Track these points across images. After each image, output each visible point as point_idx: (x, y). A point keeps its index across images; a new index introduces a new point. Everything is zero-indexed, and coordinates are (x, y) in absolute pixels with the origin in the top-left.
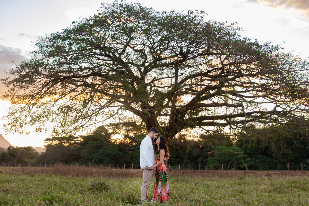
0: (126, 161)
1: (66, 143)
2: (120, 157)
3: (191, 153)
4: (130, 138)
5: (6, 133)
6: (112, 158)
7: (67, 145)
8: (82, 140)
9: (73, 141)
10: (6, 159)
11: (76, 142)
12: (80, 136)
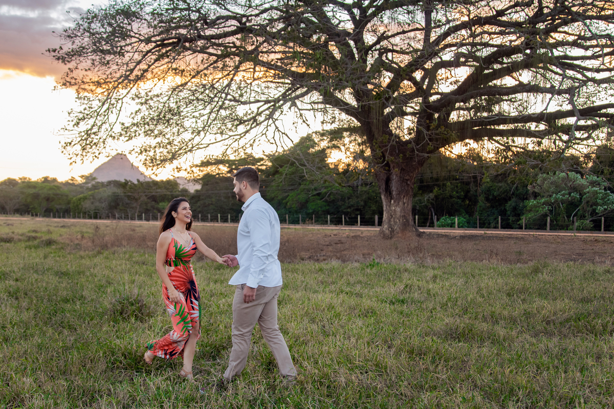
0: (352, 206)
2: (343, 199)
3: (488, 191)
5: (71, 161)
6: (326, 201)
8: (270, 164)
9: (255, 165)
10: (121, 204)
11: (260, 167)
12: (267, 156)
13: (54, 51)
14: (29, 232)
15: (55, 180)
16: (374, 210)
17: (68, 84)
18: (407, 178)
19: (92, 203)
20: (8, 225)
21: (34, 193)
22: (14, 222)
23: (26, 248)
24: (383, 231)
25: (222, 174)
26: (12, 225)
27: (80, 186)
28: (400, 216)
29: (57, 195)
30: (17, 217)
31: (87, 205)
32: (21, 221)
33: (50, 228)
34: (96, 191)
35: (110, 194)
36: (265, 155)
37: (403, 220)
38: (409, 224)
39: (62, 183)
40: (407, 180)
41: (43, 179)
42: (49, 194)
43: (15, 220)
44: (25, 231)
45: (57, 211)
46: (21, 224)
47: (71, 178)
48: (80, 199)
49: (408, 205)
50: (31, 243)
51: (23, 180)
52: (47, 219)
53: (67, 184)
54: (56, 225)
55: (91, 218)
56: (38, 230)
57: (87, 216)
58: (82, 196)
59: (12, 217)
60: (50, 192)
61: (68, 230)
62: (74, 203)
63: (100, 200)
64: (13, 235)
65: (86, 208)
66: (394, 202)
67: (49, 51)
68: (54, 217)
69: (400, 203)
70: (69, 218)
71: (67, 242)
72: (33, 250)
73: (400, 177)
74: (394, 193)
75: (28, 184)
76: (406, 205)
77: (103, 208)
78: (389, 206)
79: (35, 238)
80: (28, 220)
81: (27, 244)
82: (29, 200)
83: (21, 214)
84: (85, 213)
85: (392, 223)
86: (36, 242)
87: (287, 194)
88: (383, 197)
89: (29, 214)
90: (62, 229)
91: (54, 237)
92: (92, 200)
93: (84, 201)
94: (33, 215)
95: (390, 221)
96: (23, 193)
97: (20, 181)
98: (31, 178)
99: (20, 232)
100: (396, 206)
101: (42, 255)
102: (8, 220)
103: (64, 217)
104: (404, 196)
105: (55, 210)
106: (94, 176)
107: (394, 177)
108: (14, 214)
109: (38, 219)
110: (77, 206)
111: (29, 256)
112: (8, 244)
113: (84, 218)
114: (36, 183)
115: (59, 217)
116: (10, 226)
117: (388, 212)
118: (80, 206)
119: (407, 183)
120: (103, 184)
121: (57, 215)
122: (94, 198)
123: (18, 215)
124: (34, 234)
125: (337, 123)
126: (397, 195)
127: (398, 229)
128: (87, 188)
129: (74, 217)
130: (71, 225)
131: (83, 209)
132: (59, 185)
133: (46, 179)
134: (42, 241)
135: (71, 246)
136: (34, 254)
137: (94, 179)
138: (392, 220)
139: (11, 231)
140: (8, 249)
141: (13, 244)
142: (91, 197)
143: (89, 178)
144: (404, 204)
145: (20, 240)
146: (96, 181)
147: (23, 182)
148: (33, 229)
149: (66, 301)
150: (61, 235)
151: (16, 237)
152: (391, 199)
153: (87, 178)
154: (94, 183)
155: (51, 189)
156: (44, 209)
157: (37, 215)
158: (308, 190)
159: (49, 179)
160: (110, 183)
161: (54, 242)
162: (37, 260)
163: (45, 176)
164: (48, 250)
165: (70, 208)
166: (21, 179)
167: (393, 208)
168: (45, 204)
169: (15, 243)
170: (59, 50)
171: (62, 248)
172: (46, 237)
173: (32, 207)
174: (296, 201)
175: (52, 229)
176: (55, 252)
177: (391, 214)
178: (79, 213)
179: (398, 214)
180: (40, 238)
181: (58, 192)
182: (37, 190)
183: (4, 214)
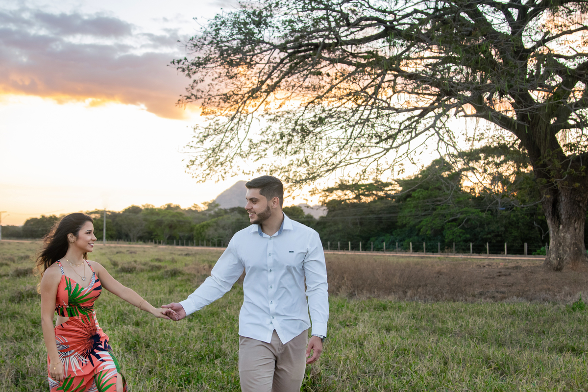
0: (493, 231)
1: (368, 196)
2: (482, 225)
4: (505, 181)
6: (463, 228)
7: (369, 199)
8: (400, 189)
9: (383, 190)
11: (389, 192)
12: (396, 181)
13: (179, 62)
14: (152, 261)
15: (177, 207)
16: (515, 237)
17: (193, 97)
18: (579, 199)
19: (216, 230)
20: (131, 253)
21: (158, 220)
22: (137, 249)
23: (149, 279)
24: (550, 261)
25: (349, 199)
26: (135, 253)
27: (203, 213)
28: (571, 244)
29: (179, 222)
30: (140, 244)
31: (210, 232)
32: (144, 248)
33: (174, 256)
34: (221, 218)
35: (234, 220)
36: (394, 180)
37: (574, 248)
38: (581, 253)
39: (185, 210)
40: (579, 202)
41: (166, 207)
42: (172, 221)
43: (139, 248)
44: (148, 259)
45: (180, 238)
46: (144, 251)
47: (193, 205)
48: (203, 226)
49: (580, 230)
50: (154, 274)
51: (146, 207)
52: (170, 247)
53: (190, 210)
54: (179, 253)
55: (214, 245)
56: (162, 258)
57: (210, 243)
58: (205, 223)
59: (136, 244)
60: (174, 219)
61: (194, 258)
62: (197, 230)
63: (224, 228)
64: (135, 265)
65: (209, 236)
66: (564, 227)
67: (173, 62)
68: (178, 244)
69: (571, 229)
70: (192, 245)
71: (193, 272)
72: (156, 282)
73: (571, 198)
74: (563, 217)
75: (151, 212)
76: (577, 231)
77: (227, 235)
78: (557, 233)
79: (159, 268)
80: (151, 248)
81: (150, 274)
82: (152, 227)
83: (144, 242)
84: (208, 240)
85: (561, 252)
86: (159, 273)
87: (419, 220)
88: (549, 222)
89: (152, 241)
90: (188, 258)
91: (179, 266)
92: (215, 227)
93: (207, 229)
94: (156, 243)
95: (558, 249)
96: (146, 220)
97: (143, 208)
98: (154, 205)
99: (143, 260)
100: (566, 232)
101: (167, 289)
102: (130, 247)
103: (187, 245)
104: (575, 221)
105: (178, 238)
106: (217, 203)
107: (563, 198)
108: (138, 241)
109: (161, 247)
110: (201, 233)
111: (153, 290)
112: (129, 275)
113: (207, 245)
114: (160, 210)
115: (183, 245)
116: (133, 254)
117: (555, 240)
118: (203, 234)
119: (579, 205)
120: (226, 211)
121: (180, 243)
122: (218, 225)
123: (141, 242)
124: (157, 264)
125: (486, 140)
126: (566, 219)
127: (568, 259)
128: (210, 215)
129: (198, 245)
130: (195, 253)
131: (207, 236)
132: (181, 212)
133: (169, 206)
134: (167, 272)
135: (198, 277)
136: (158, 288)
137: (217, 205)
138: (561, 248)
139: (134, 259)
140: (129, 280)
141: (134, 274)
142: (215, 224)
143: (212, 205)
144: (575, 229)
145: (142, 271)
146: (220, 207)
147: (147, 209)
148: (156, 257)
149: (200, 358)
150: (186, 265)
151: (138, 267)
152: (560, 224)
153: (210, 205)
154: (216, 210)
155: (174, 216)
156: (167, 236)
157: (160, 243)
158: (444, 216)
159: (172, 206)
160: (233, 210)
161: (180, 272)
162: (162, 296)
163: (168, 203)
164: (173, 282)
165: (193, 235)
166: (143, 206)
167: (562, 235)
168: (167, 231)
169: (137, 274)
170: (184, 61)
171: (189, 280)
172: (170, 267)
173: (155, 234)
174: (431, 227)
175: (176, 257)
176: (181, 285)
177: (559, 241)
178: (203, 240)
179: (569, 241)
180: (164, 268)
181: (181, 219)
182: (160, 217)
183: (128, 241)
